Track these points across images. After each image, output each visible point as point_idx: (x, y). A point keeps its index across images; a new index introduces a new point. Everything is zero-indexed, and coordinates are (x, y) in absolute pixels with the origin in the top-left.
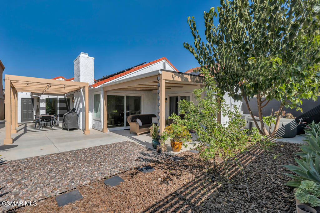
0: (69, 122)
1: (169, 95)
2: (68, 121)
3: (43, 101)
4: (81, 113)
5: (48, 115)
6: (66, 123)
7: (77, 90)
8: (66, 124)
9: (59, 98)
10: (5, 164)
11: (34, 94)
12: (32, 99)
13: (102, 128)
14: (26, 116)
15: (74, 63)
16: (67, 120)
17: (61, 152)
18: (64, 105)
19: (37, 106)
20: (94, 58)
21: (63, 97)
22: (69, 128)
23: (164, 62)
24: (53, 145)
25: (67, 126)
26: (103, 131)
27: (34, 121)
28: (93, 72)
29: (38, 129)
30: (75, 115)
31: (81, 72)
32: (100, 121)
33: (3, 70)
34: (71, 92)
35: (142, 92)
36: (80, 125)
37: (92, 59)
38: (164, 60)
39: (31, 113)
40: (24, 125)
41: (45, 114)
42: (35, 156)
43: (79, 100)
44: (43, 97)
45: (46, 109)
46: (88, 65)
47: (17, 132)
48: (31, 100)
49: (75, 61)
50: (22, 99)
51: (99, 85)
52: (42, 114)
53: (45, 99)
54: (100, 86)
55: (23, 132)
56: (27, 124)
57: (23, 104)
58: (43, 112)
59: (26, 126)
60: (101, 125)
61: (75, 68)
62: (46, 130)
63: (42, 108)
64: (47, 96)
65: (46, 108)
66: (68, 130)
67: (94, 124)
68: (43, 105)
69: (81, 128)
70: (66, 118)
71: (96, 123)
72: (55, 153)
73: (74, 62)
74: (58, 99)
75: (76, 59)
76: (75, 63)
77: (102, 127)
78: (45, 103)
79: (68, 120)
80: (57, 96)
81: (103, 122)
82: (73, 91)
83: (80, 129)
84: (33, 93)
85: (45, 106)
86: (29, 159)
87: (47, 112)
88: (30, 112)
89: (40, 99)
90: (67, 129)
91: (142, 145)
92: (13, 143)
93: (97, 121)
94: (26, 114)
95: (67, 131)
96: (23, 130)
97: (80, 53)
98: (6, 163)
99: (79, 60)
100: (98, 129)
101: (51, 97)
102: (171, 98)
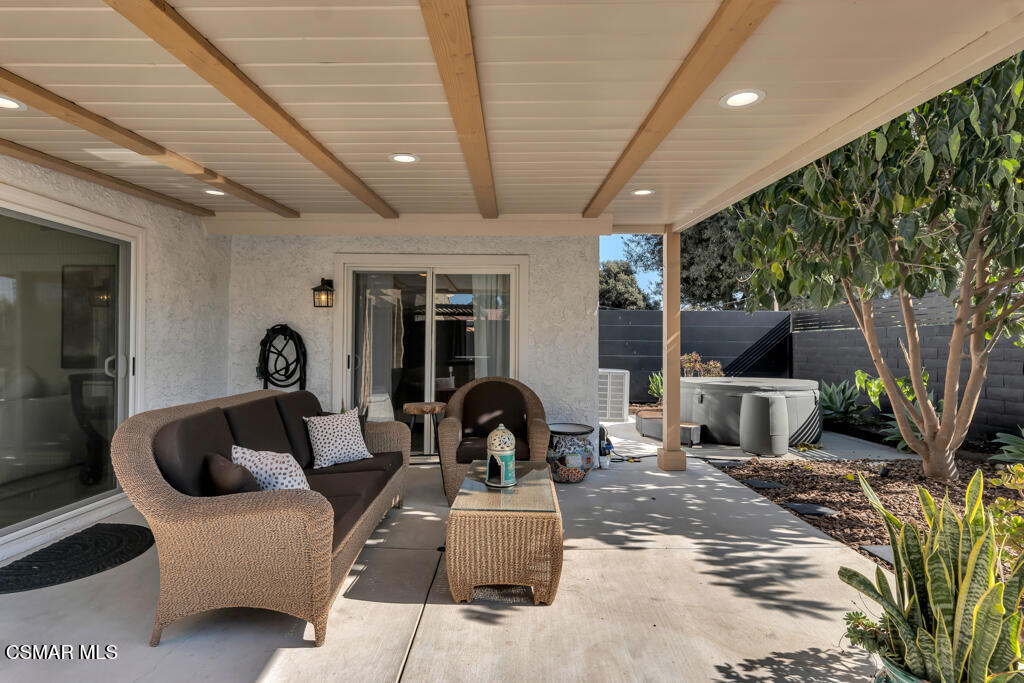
102: (360, 280)
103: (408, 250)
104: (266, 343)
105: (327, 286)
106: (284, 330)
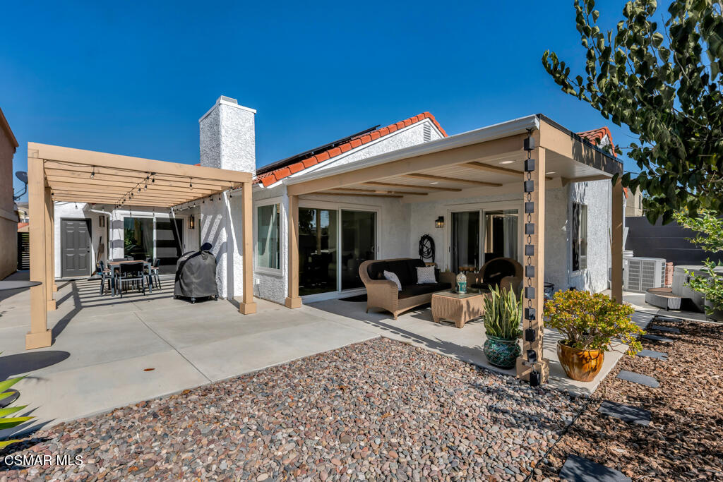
0: (194, 280)
1: (449, 207)
2: (192, 276)
3: (116, 225)
4: (225, 256)
5: (131, 261)
6: (186, 281)
7: (210, 196)
8: (186, 285)
9: (157, 219)
10: (43, 440)
11: (94, 206)
12: (88, 222)
13: (286, 296)
14: (73, 264)
15: (201, 126)
16: (188, 273)
17: (214, 381)
18: (168, 235)
19: (101, 238)
20: (255, 111)
21: (166, 216)
22: (194, 296)
23: (427, 123)
24: (173, 350)
25: (191, 291)
26: (288, 304)
27: (92, 275)
28: (252, 149)
29: (110, 297)
30: (209, 261)
31: (223, 147)
32: (280, 277)
33: (15, 150)
34: (192, 201)
35: (378, 201)
36: (221, 286)
37: (249, 114)
38: (428, 119)
39: (86, 256)
40: (70, 285)
41: (123, 257)
42: (138, 400)
43: (217, 221)
44: (118, 215)
45: (125, 246)
46: (240, 128)
47: (57, 308)
48: (84, 223)
49: (206, 121)
50: (63, 220)
51: (277, 180)
52: (114, 258)
53: (122, 220)
54: (280, 182)
55: (74, 308)
56: (77, 282)
57: (67, 233)
58: (117, 254)
59: (75, 289)
60: (282, 289)
61: (204, 137)
62: (131, 301)
63: (115, 244)
64: (128, 212)
65: (125, 243)
66: (192, 302)
67: (258, 286)
68: (117, 234)
69: (225, 295)
70: (185, 268)
71: (263, 282)
72: (196, 386)
73: (201, 123)
74: (155, 220)
75: (208, 113)
76: (204, 124)
77: (286, 292)
78: (123, 230)
79: (193, 274)
80: (152, 214)
81: (287, 279)
82: (200, 198)
83: (222, 299)
84: (93, 204)
85: (123, 239)
86: (120, 413)
87: (127, 254)
88: (83, 252)
89: (111, 219)
90: (188, 299)
91: (440, 350)
92: (52, 344)
93: (267, 278)
94: (73, 257)
95: (189, 304)
96: (71, 301)
97: (219, 96)
98: (45, 435)
99: (218, 115)
100: (271, 299)
101: (137, 214)
102: (455, 217)
103: (473, 202)
104: (421, 243)
105: (441, 219)
106: (427, 237)
